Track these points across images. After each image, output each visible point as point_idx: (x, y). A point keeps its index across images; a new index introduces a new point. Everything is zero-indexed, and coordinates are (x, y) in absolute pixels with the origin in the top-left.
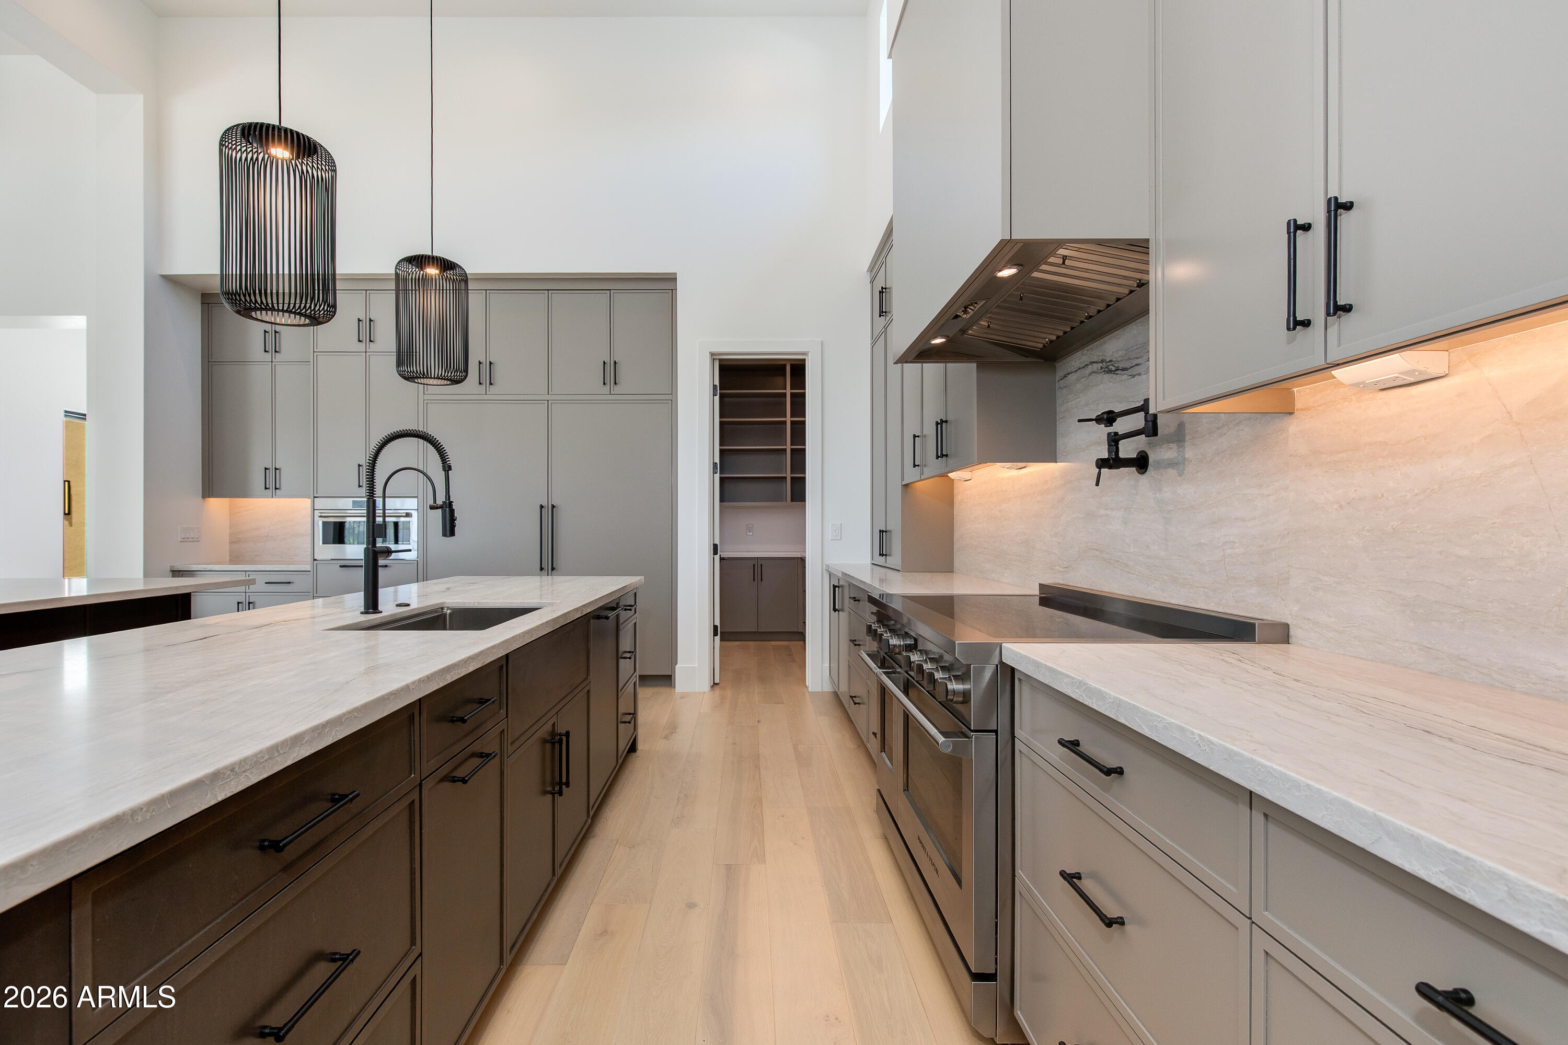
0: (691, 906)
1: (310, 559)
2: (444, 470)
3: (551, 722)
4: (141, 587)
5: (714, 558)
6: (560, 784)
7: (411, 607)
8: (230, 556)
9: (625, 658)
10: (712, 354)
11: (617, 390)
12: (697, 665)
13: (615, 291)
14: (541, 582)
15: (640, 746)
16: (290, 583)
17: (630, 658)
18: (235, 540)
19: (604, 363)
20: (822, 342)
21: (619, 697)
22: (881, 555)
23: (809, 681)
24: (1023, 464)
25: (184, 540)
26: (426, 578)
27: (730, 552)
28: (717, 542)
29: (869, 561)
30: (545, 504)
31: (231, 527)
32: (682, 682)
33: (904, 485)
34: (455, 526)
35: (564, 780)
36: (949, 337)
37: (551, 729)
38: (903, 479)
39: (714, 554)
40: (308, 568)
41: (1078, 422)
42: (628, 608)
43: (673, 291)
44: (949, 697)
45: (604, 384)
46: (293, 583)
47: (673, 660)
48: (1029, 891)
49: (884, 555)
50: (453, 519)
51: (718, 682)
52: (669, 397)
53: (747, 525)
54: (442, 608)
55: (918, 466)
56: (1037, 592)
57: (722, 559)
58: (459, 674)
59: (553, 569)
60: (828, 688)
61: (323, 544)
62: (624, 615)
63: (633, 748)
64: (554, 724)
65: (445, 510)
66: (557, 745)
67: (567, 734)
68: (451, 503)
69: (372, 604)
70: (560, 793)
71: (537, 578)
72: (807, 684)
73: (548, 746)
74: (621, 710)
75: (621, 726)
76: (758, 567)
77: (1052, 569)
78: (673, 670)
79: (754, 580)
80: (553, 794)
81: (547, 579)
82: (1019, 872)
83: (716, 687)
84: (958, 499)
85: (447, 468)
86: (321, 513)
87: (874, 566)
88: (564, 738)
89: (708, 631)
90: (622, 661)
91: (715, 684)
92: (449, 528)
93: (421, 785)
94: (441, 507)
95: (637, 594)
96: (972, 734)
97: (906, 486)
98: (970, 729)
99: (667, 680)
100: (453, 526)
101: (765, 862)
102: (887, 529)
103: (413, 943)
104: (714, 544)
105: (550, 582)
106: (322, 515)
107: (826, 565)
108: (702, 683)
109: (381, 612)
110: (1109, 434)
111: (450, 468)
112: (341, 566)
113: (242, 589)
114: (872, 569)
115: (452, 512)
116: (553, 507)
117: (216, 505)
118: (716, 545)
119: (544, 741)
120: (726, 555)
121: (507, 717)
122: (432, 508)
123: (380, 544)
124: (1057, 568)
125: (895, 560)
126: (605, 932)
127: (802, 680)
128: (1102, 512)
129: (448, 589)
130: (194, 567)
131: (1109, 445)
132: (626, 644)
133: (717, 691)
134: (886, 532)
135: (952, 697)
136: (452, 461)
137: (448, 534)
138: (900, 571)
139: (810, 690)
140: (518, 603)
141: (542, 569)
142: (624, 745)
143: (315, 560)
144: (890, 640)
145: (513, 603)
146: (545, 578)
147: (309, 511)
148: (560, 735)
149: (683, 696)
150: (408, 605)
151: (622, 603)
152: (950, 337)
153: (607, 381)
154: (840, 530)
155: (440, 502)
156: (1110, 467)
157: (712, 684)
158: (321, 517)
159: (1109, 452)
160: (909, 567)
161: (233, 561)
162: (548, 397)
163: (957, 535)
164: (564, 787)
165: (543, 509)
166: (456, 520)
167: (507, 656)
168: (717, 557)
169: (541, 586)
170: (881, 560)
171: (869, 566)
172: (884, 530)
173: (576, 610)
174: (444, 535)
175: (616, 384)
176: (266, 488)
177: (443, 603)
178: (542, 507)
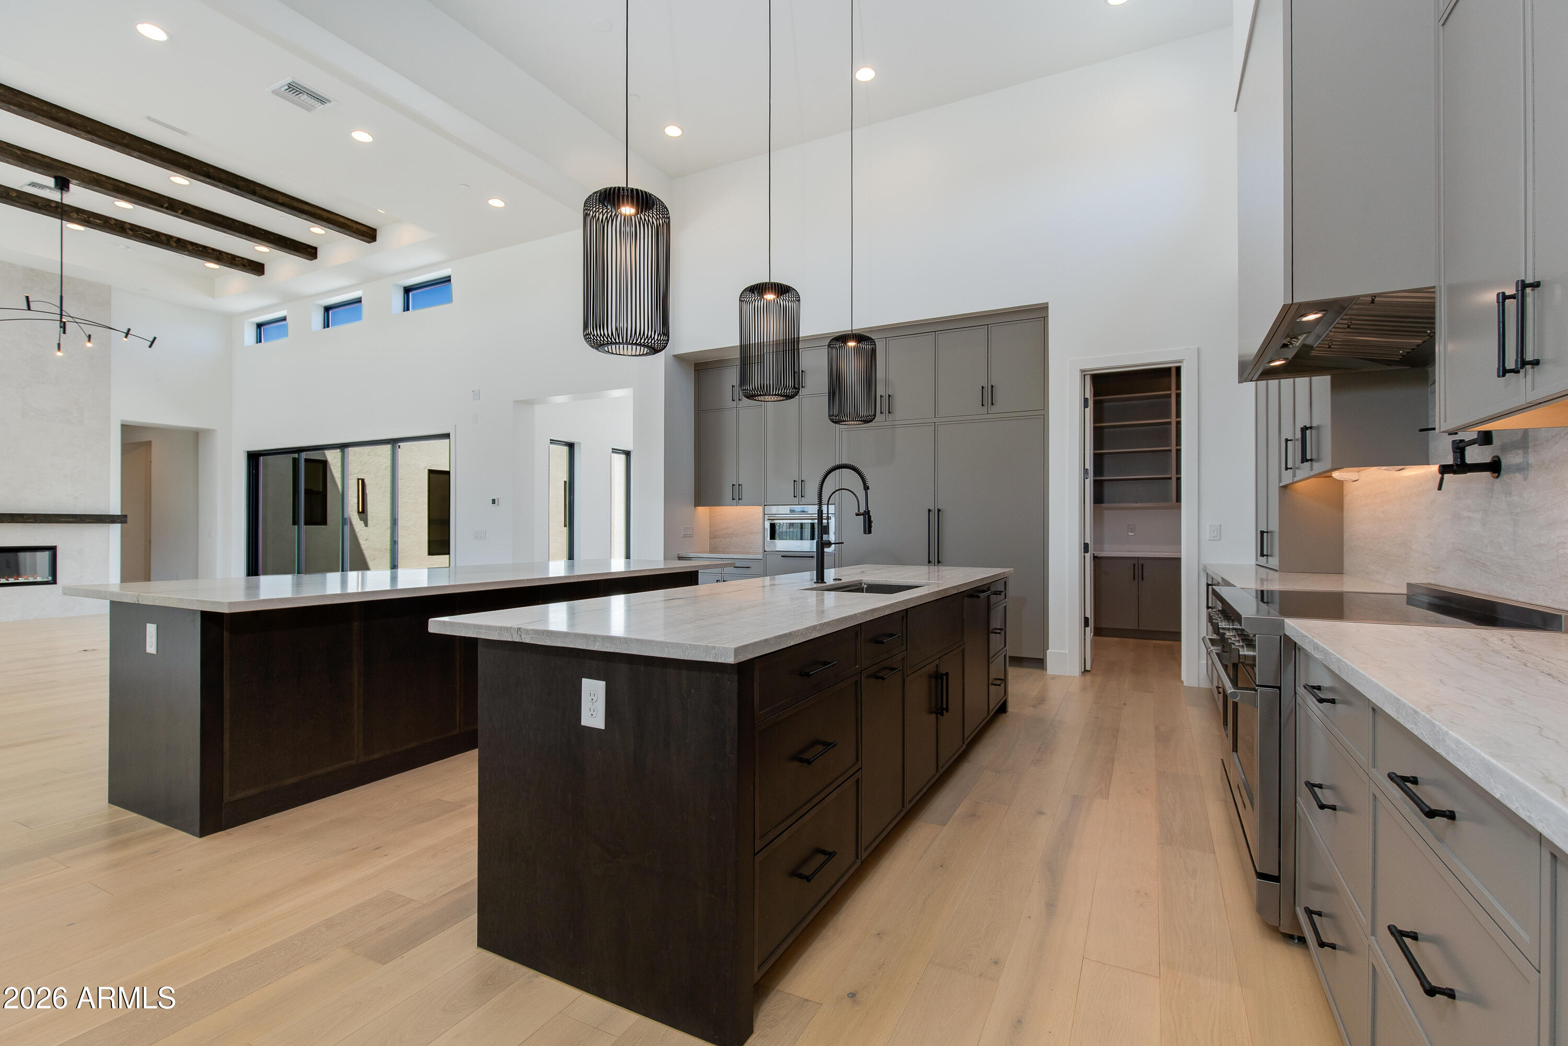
0: (1041, 813)
1: (761, 550)
2: (865, 489)
3: (935, 664)
4: (662, 567)
5: (1084, 557)
6: (942, 709)
7: (842, 581)
8: (710, 547)
9: (996, 633)
10: (1082, 371)
11: (994, 409)
12: (1067, 652)
13: (991, 325)
14: (929, 570)
15: (1011, 708)
16: (749, 567)
17: (1000, 633)
18: (713, 536)
19: (983, 387)
20: (1198, 349)
21: (990, 662)
22: (1262, 555)
23: (1184, 677)
24: (1403, 467)
25: (685, 536)
26: (841, 566)
27: (1110, 551)
28: (1088, 541)
29: (1253, 562)
30: (932, 508)
31: (710, 527)
32: (1052, 666)
33: (1282, 487)
34: (871, 527)
35: (945, 706)
36: (1288, 359)
37: (935, 669)
38: (1280, 481)
39: (1084, 552)
40: (760, 557)
41: (1420, 431)
42: (998, 593)
43: (1045, 319)
44: (1241, 660)
45: (983, 405)
46: (750, 567)
47: (1045, 645)
48: (1304, 813)
49: (1265, 555)
50: (870, 522)
51: (1089, 669)
52: (1041, 412)
53: (1129, 526)
54: (861, 584)
55: (1291, 468)
56: (1404, 591)
57: (1095, 558)
58: (880, 615)
59: (939, 562)
60: (1204, 684)
61: (770, 539)
62: (994, 598)
63: (1003, 709)
64: (937, 665)
65: (865, 516)
66: (939, 680)
67: (947, 674)
68: (869, 511)
69: (820, 578)
70: (942, 715)
71: (926, 568)
72: (1182, 679)
73: (933, 680)
74: (991, 677)
75: (992, 688)
76: (1138, 566)
77: (1426, 570)
78: (1045, 654)
79: (1134, 579)
80: (937, 714)
81: (934, 569)
82: (1298, 798)
83: (1087, 674)
84: (1347, 499)
85: (866, 488)
86: (769, 517)
87: (1258, 567)
88: (945, 677)
89: (1077, 622)
90: (992, 635)
91: (1085, 671)
92: (868, 529)
93: (861, 672)
94: (863, 514)
95: (1007, 583)
96: (1257, 688)
97: (1285, 487)
98: (1256, 684)
99: (1039, 663)
100: (870, 527)
101: (1108, 799)
102: (1269, 530)
103: (857, 760)
104: (1084, 544)
105: (936, 570)
106: (770, 518)
107: (1203, 565)
108: (1074, 669)
109: (826, 583)
110: (1454, 442)
111: (868, 488)
112: (782, 556)
113: (718, 570)
114: (1256, 569)
115: (870, 517)
116: (939, 510)
117: (702, 510)
118: (1087, 544)
119: (930, 676)
120: (1098, 554)
121: (906, 650)
122: (857, 515)
123: (825, 537)
124: (1430, 568)
125: (1274, 562)
126: (973, 815)
127: (1178, 675)
128: (1466, 514)
129: (862, 572)
130: (691, 555)
131: (1454, 452)
132: (996, 623)
133: (1088, 677)
134: (1267, 532)
135: (1244, 660)
136: (869, 484)
137: (867, 532)
138: (1277, 570)
139: (1185, 685)
140: (912, 582)
141: (929, 562)
142: (994, 705)
143: (765, 551)
144: (1220, 624)
145: (909, 582)
146: (932, 568)
147: (761, 514)
148: (942, 675)
149: (1054, 677)
150: (841, 580)
151: (993, 589)
152: (1290, 359)
153: (985, 402)
154: (1219, 531)
155: (862, 511)
156: (1455, 472)
157: (1083, 671)
158: (769, 519)
159: (1455, 459)
160: (1286, 568)
161: (711, 552)
162: (935, 420)
163: (1346, 537)
164: (944, 711)
165: (931, 513)
166: (872, 523)
167: (906, 610)
168: (1088, 555)
169: (929, 573)
170: (1263, 560)
171: (1254, 567)
172: (1265, 531)
173: (954, 587)
174: (865, 533)
175: (992, 404)
176: (733, 499)
177: (862, 580)
178: (929, 511)
